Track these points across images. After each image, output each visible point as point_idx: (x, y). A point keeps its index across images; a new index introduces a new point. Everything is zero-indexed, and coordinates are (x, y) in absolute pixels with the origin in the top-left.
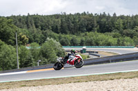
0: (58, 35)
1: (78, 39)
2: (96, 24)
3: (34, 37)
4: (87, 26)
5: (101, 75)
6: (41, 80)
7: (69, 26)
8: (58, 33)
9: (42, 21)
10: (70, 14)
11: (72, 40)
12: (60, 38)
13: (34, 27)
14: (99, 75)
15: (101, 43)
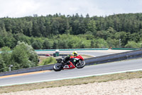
0: (30, 38)
1: (51, 42)
2: (68, 26)
3: (5, 41)
4: (59, 29)
5: (75, 79)
6: (13, 86)
7: (40, 29)
8: (30, 36)
9: (13, 24)
10: (42, 16)
11: (45, 43)
12: (32, 41)
13: (5, 30)
14: (72, 80)
15: (74, 45)
